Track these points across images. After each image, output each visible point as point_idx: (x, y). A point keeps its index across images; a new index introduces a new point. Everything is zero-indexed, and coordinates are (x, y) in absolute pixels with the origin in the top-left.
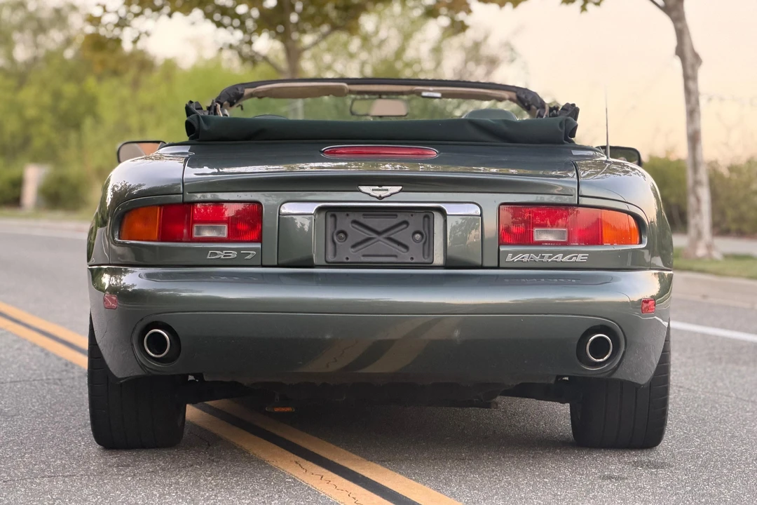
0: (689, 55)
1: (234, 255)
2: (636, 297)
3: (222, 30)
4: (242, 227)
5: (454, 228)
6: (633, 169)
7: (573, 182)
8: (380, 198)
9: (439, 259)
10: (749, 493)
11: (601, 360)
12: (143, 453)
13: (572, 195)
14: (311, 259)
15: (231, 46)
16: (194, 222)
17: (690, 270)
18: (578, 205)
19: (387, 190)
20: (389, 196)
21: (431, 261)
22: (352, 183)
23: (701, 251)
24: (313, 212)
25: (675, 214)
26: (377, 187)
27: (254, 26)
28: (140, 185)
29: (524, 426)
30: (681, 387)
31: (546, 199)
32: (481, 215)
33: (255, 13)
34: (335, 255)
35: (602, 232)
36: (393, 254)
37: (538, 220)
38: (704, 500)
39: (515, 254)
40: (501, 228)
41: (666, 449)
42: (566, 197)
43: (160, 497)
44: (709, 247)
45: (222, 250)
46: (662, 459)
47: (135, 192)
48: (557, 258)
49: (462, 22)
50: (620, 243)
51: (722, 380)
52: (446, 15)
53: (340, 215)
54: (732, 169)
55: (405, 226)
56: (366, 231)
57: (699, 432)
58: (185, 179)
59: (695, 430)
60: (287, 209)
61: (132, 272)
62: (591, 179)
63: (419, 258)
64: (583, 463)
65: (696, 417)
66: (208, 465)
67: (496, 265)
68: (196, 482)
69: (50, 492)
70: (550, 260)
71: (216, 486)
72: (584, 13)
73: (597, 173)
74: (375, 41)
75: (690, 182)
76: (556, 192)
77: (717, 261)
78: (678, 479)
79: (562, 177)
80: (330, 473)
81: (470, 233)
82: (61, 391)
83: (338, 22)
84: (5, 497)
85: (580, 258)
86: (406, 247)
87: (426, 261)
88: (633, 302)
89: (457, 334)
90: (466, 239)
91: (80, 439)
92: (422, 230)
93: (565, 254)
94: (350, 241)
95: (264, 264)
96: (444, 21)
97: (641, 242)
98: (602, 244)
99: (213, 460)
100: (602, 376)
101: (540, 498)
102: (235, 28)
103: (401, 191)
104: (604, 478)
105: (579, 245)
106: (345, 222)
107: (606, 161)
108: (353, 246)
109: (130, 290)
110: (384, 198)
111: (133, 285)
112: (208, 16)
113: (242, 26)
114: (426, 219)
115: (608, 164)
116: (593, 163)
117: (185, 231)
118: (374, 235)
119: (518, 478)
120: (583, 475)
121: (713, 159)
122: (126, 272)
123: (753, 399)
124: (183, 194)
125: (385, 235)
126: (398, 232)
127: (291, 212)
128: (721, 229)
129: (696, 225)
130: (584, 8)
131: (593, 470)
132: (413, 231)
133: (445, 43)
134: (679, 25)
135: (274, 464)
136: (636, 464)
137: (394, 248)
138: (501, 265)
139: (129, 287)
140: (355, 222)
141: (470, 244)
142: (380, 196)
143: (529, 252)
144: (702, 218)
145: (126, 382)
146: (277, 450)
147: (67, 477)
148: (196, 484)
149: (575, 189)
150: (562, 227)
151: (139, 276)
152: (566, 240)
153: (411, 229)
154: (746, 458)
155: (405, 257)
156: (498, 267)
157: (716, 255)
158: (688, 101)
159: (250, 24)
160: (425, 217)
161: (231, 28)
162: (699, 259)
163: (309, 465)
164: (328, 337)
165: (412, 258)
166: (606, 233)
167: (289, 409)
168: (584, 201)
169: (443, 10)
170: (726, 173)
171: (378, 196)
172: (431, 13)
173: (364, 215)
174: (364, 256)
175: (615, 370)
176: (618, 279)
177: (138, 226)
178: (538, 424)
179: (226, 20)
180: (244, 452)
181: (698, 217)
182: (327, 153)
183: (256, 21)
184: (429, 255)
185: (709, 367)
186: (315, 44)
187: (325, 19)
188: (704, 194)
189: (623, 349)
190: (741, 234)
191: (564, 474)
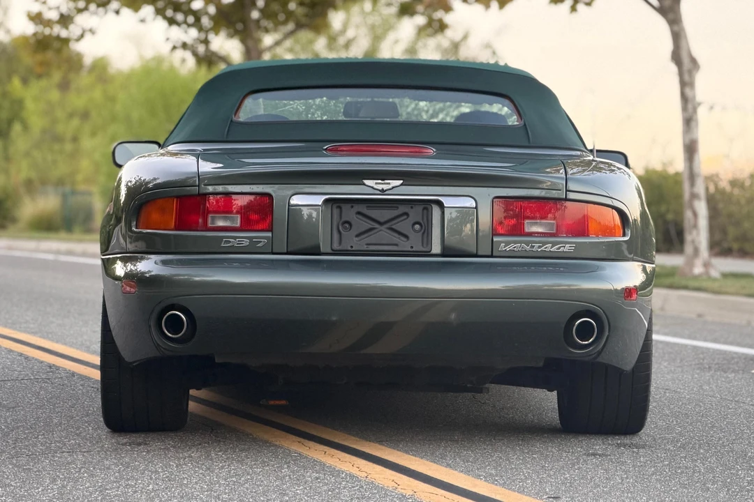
0: (686, 61)
1: (246, 242)
2: (619, 286)
3: (175, 28)
4: (255, 217)
5: (450, 221)
6: (619, 169)
7: (562, 178)
8: (383, 191)
9: (436, 248)
10: (722, 466)
11: (586, 343)
12: (152, 435)
13: (560, 190)
14: (319, 247)
15: (184, 46)
16: (209, 212)
17: (686, 288)
18: (566, 199)
19: (389, 184)
20: (390, 189)
21: (428, 250)
22: (357, 176)
23: (698, 269)
24: (320, 204)
25: (673, 232)
26: (380, 181)
27: (209, 24)
28: (155, 179)
29: (512, 417)
30: (667, 389)
31: (536, 193)
32: (476, 208)
33: (212, 10)
34: (340, 243)
35: (588, 224)
36: (395, 242)
37: (528, 213)
38: (679, 471)
39: (507, 244)
40: (494, 221)
41: (648, 435)
42: (554, 191)
43: (177, 466)
44: (706, 265)
45: (235, 238)
46: (644, 442)
47: (150, 185)
48: (546, 248)
49: (440, 21)
50: (605, 235)
51: (709, 384)
52: (423, 14)
53: (345, 207)
54: (734, 183)
55: (405, 217)
56: (368, 221)
57: (680, 423)
58: (201, 172)
59: (677, 421)
60: (295, 200)
61: (148, 259)
62: (578, 176)
63: (418, 247)
64: (569, 444)
65: (679, 412)
66: (215, 444)
67: (490, 254)
68: (208, 456)
69: (73, 462)
70: (539, 250)
71: (227, 459)
72: (574, 14)
73: (584, 171)
74: (342, 41)
75: (687, 195)
76: (544, 186)
77: (715, 280)
78: (658, 456)
79: (551, 173)
80: (333, 450)
81: (466, 226)
82: (53, 388)
83: (304, 20)
84: (33, 466)
85: (567, 248)
86: (406, 237)
87: (424, 250)
88: (616, 290)
89: (453, 316)
90: (461, 231)
91: (86, 424)
92: (421, 222)
93: (554, 244)
94: (354, 231)
95: (274, 251)
96: (420, 20)
97: (624, 235)
98: (588, 236)
99: (220, 441)
100: (587, 359)
101: (529, 469)
102: (189, 26)
103: (402, 185)
104: (588, 455)
105: (567, 236)
106: (350, 213)
107: (593, 160)
108: (357, 236)
109: (147, 275)
110: (386, 191)
111: (149, 271)
112: (160, 12)
113: (197, 24)
114: (425, 211)
115: (594, 163)
116: (581, 162)
117: (200, 220)
118: (377, 226)
119: (509, 454)
120: (569, 452)
121: (714, 173)
122: (142, 259)
123: (737, 399)
124: (199, 186)
125: (388, 225)
126: (398, 223)
127: (300, 203)
128: (720, 247)
129: (693, 242)
130: (573, 9)
131: (579, 449)
132: (412, 222)
133: (420, 44)
134: (676, 28)
135: (277, 443)
136: (619, 446)
137: (395, 238)
138: (494, 254)
139: (146, 273)
140: (359, 213)
141: (464, 236)
142: (383, 189)
143: (520, 242)
144: (699, 235)
145: (138, 365)
146: (278, 432)
147: (84, 452)
148: (208, 457)
149: (563, 184)
150: (551, 219)
151: (155, 263)
152: (554, 231)
153: (411, 219)
154: (723, 443)
155: (405, 246)
156: (492, 256)
157: (714, 273)
158: (685, 109)
159: (205, 21)
160: (424, 209)
161: (184, 26)
162: (696, 277)
163: (311, 444)
164: (334, 318)
165: (412, 247)
166: (592, 226)
167: (283, 402)
168: (571, 196)
169: (420, 8)
170: (728, 188)
171: (380, 189)
172: (406, 10)
173: (367, 207)
174: (367, 244)
175: (600, 353)
176: (603, 268)
177: (155, 216)
178: (526, 416)
179: (180, 17)
180: (247, 435)
181: (694, 232)
182: (330, 150)
183: (212, 18)
184: (427, 244)
185: (698, 374)
186: (277, 43)
187: (290, 15)
188: (702, 208)
189: (607, 333)
190: (744, 254)
191: (552, 451)
